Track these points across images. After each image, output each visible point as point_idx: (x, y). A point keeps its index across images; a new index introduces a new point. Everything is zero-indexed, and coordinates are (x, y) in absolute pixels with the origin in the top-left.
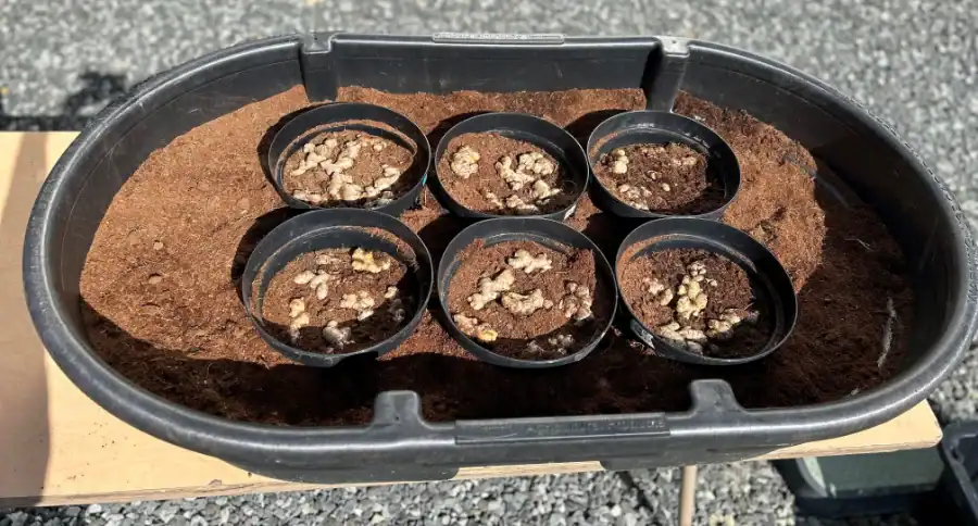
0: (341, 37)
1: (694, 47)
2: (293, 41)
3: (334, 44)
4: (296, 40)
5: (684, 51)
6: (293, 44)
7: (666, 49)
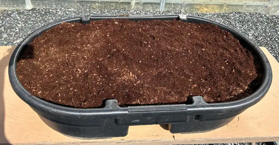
0: (92, 17)
1: (188, 17)
2: (79, 18)
3: (90, 18)
4: (80, 17)
5: (186, 18)
6: (79, 19)
7: (180, 18)
